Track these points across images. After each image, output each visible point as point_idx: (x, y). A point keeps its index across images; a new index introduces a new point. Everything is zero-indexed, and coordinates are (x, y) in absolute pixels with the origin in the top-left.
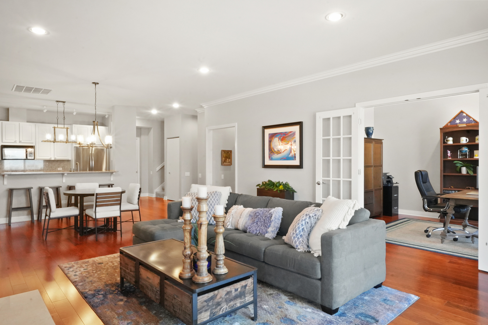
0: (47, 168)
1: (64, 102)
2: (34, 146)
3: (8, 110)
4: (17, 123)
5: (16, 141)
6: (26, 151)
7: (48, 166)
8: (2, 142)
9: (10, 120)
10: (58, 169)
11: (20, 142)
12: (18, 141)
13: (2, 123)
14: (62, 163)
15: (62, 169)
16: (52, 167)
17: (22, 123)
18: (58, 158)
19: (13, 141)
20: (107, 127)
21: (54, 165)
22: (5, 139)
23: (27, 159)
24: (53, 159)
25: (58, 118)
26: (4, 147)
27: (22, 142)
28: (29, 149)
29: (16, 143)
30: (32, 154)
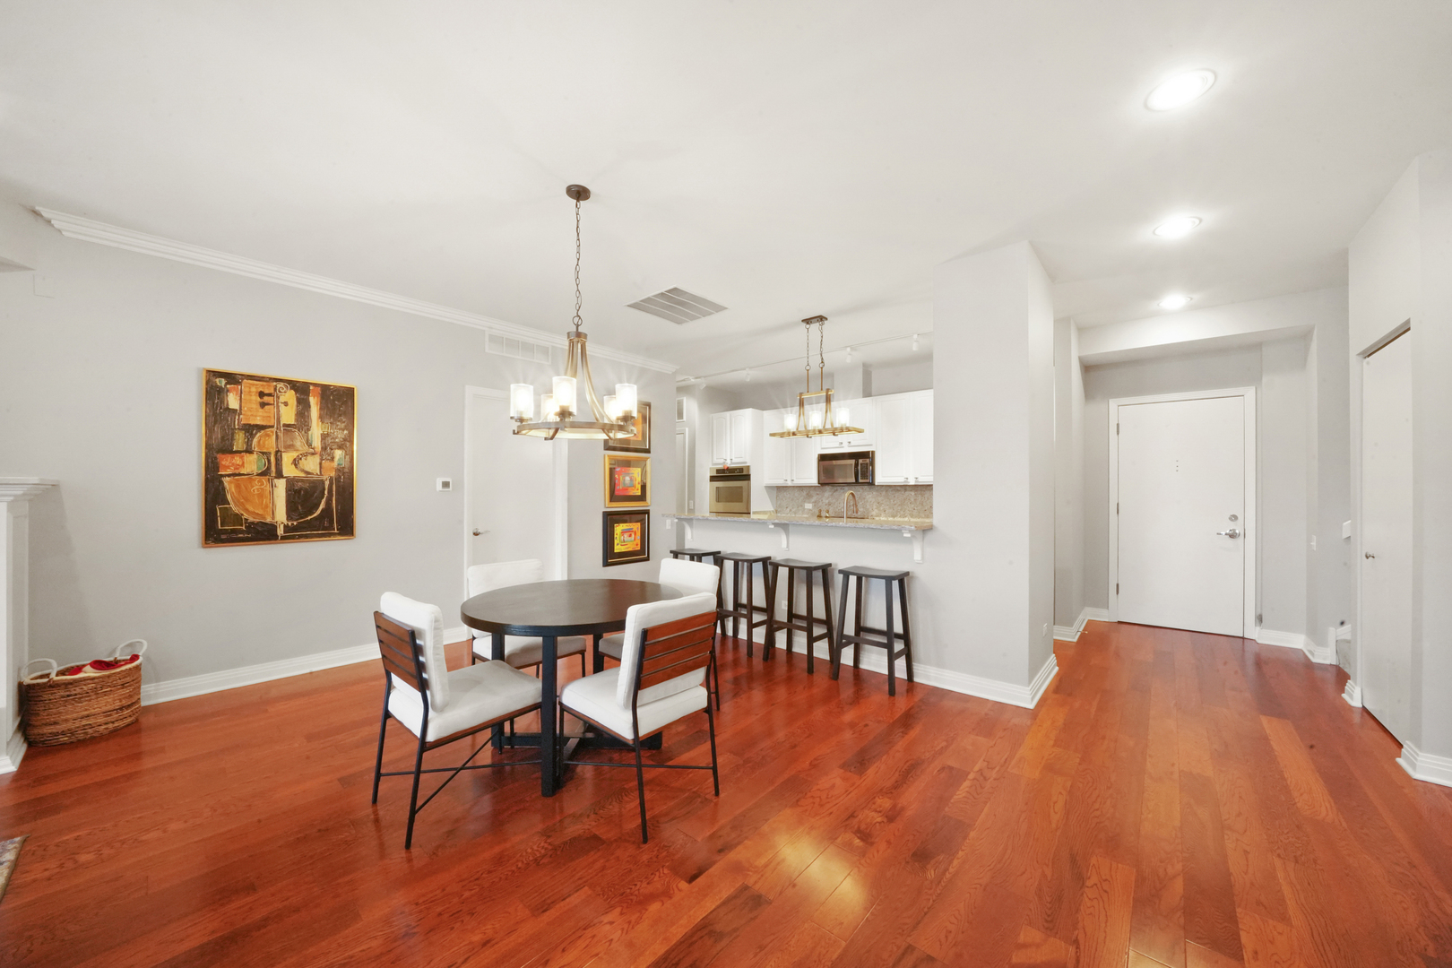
1: (821, 319)
2: (874, 452)
6: (856, 465)
7: (915, 500)
9: (832, 403)
12: (845, 444)
19: (838, 445)
22: (826, 442)
23: (857, 482)
24: (912, 482)
25: (808, 368)
26: (823, 458)
27: (852, 444)
28: (860, 461)
29: (843, 447)
30: (867, 471)
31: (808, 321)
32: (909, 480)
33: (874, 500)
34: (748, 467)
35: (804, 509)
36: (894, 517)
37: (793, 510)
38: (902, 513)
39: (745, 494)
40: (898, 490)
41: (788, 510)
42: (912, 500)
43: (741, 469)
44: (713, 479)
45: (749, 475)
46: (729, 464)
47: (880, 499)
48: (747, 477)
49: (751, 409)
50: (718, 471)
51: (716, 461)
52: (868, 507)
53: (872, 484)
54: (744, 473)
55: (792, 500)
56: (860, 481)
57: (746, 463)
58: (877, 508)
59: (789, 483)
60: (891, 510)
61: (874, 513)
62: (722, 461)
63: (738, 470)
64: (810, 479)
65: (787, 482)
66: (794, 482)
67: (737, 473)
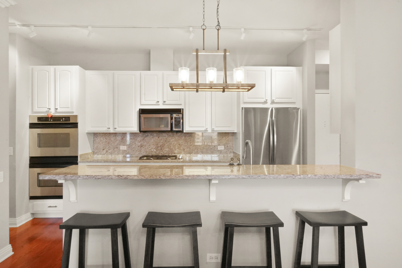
2: (183, 109)
4: (160, 73)
5: (158, 102)
6: (172, 118)
8: (140, 104)
9: (151, 69)
11: (164, 103)
12: (161, 102)
13: (140, 73)
14: (224, 138)
15: (223, 149)
17: (166, 72)
18: (218, 129)
19: (154, 103)
20: (301, 67)
22: (145, 100)
23: (172, 130)
25: (204, 27)
26: (143, 112)
27: (166, 103)
28: (174, 115)
29: (159, 105)
30: (179, 123)
32: (208, 130)
33: (176, 142)
34: (76, 116)
35: (119, 150)
37: (109, 151)
38: (196, 151)
39: (72, 140)
41: (105, 151)
43: (68, 118)
44: (32, 126)
45: (77, 123)
46: (53, 113)
47: (180, 142)
48: (75, 125)
49: (77, 67)
50: (39, 119)
51: (36, 109)
52: (172, 147)
53: (182, 132)
54: (71, 121)
55: (109, 143)
56: (174, 129)
57: (73, 112)
58: (178, 148)
59: (112, 131)
60: (188, 149)
62: (46, 110)
63: (64, 119)
64: (133, 127)
65: (109, 130)
66: (116, 130)
67: (63, 121)
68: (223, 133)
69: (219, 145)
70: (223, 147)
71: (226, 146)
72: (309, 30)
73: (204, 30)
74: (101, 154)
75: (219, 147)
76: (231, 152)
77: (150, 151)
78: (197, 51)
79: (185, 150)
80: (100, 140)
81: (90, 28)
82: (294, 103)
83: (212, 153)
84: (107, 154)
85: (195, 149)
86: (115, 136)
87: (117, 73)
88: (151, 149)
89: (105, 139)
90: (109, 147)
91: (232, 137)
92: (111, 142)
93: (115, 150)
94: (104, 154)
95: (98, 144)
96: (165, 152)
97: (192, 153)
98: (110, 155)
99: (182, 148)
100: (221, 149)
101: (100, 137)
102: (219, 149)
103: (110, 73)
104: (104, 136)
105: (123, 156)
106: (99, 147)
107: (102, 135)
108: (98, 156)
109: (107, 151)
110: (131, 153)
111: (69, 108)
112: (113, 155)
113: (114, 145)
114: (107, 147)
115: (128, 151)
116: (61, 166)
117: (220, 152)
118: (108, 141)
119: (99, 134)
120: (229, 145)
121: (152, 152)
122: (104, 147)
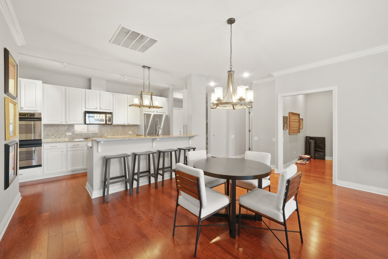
0: (121, 132)
1: (149, 68)
2: (112, 112)
3: (90, 80)
4: (98, 92)
5: (97, 108)
6: (106, 117)
7: (122, 130)
8: (85, 108)
9: (92, 89)
10: (128, 133)
11: (100, 108)
12: (99, 108)
13: (85, 90)
14: (132, 128)
16: (124, 131)
17: (102, 92)
18: (131, 123)
19: (95, 108)
20: (167, 98)
21: (126, 129)
22: (88, 106)
26: (87, 112)
28: (108, 115)
29: (97, 109)
30: (111, 120)
31: (144, 67)
32: (125, 123)
34: (40, 114)
35: (66, 135)
36: (113, 136)
37: (57, 136)
38: (117, 134)
40: (115, 126)
41: (54, 136)
42: (121, 130)
43: (33, 115)
47: (108, 130)
48: (40, 119)
52: (103, 133)
53: (111, 124)
54: (36, 117)
55: (57, 131)
56: (107, 123)
57: (37, 111)
58: (107, 133)
59: (64, 123)
61: (105, 135)
63: (29, 115)
64: (80, 121)
65: (62, 123)
66: (68, 123)
67: (28, 116)
68: (131, 125)
69: (129, 131)
70: (131, 132)
71: (133, 132)
72: (172, 85)
73: (144, 84)
74: (50, 138)
75: (129, 132)
76: (135, 135)
77: (88, 135)
78: (142, 92)
79: (111, 134)
80: (49, 129)
81: (65, 64)
82: (165, 113)
83: (126, 135)
84: (56, 138)
85: (116, 133)
86: (62, 127)
87: (68, 88)
88: (89, 134)
89: (54, 129)
90: (57, 134)
91: (136, 127)
92: (59, 131)
93: (63, 135)
94: (53, 138)
95: (48, 132)
96: (98, 136)
97: (115, 136)
98: (58, 139)
99: (109, 133)
100: (130, 133)
101: (49, 127)
102: (129, 133)
103: (63, 88)
104: (53, 127)
105: (68, 139)
106: (49, 134)
107: (51, 126)
108: (48, 140)
109: (55, 137)
110: (75, 137)
111: (34, 108)
112: (61, 138)
113: (61, 132)
114: (56, 134)
115: (72, 136)
116: (24, 146)
117: (130, 134)
118: (56, 130)
119: (48, 125)
120: (134, 131)
121: (90, 136)
122: (53, 134)
